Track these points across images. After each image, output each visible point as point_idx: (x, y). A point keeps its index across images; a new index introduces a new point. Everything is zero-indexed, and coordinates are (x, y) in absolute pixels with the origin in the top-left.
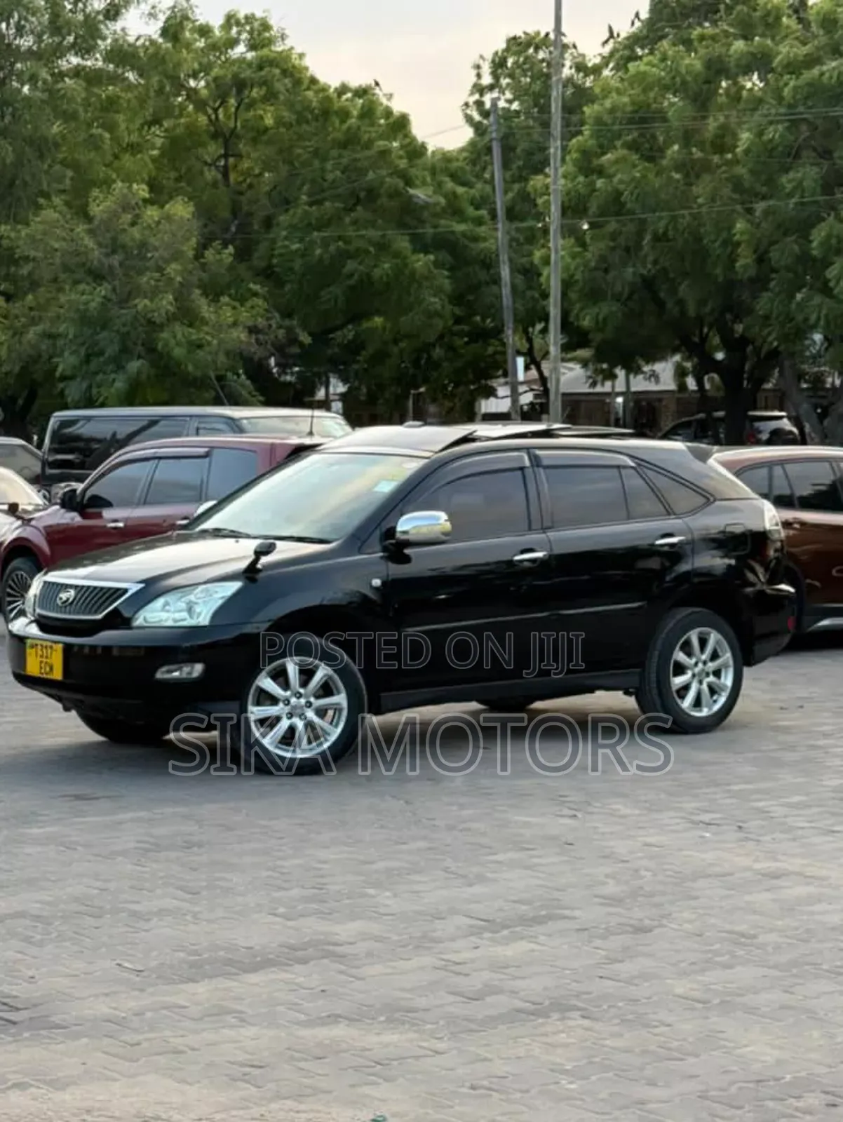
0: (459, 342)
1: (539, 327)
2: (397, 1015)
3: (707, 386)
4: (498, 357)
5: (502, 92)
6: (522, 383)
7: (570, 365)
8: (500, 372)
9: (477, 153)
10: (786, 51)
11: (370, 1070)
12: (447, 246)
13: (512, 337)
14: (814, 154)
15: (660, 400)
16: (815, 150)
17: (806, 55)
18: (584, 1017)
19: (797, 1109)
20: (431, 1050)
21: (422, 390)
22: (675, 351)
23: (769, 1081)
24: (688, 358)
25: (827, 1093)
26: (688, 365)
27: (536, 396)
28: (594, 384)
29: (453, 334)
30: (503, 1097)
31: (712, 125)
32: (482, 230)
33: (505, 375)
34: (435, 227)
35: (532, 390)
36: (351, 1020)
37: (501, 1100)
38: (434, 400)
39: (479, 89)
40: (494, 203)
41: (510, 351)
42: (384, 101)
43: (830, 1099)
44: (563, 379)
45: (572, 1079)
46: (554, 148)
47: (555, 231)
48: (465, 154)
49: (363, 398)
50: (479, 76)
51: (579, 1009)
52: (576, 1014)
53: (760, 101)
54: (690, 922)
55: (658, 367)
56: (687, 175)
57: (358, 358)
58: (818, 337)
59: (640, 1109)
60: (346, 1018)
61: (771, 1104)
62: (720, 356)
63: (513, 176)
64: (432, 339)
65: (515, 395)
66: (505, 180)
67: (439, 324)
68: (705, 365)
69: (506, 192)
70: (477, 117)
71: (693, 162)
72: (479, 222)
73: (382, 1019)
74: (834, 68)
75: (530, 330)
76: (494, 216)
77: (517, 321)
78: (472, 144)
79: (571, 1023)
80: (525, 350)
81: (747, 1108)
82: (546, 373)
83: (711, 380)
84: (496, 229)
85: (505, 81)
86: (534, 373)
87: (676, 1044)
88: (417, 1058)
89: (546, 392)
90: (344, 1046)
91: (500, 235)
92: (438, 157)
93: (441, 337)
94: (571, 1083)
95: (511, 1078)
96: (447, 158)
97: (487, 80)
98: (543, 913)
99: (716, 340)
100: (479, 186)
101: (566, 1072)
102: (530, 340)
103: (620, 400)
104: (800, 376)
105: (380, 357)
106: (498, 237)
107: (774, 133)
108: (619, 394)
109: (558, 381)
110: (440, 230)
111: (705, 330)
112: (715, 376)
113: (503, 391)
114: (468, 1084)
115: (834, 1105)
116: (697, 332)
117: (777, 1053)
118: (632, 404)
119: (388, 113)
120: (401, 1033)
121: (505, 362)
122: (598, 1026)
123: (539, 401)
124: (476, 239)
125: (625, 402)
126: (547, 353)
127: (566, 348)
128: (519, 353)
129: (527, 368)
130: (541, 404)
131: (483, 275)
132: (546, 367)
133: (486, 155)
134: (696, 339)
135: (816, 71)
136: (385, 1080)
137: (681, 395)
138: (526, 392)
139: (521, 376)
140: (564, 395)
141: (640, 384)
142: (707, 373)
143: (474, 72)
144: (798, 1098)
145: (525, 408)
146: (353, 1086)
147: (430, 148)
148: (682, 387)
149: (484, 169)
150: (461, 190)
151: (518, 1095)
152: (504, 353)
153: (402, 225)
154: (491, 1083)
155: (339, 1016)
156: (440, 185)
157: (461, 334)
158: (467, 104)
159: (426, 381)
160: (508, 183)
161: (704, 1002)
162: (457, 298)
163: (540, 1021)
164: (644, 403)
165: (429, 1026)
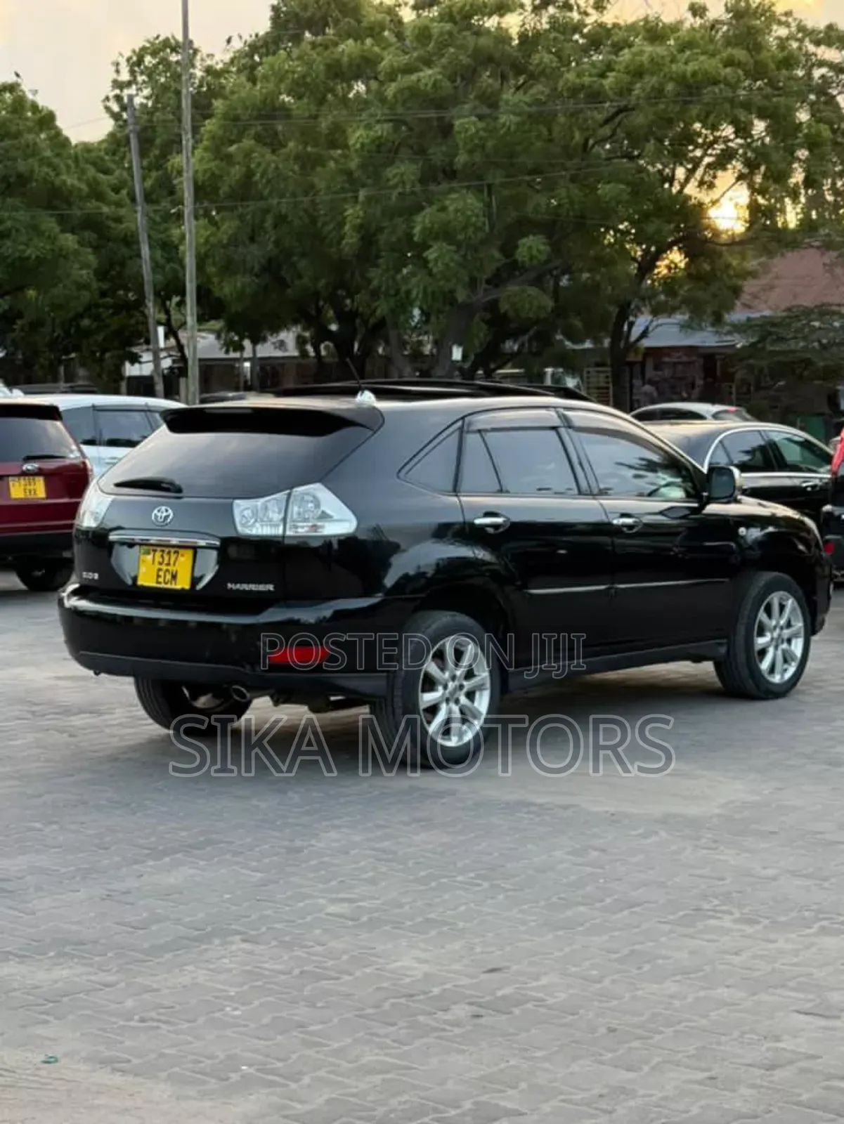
0: (105, 313)
1: (176, 299)
2: (67, 949)
3: (323, 353)
4: (140, 327)
5: (139, 89)
6: (162, 350)
7: (203, 334)
8: (142, 340)
9: (116, 143)
10: (389, 59)
11: (42, 1008)
12: (93, 225)
13: (151, 308)
14: (410, 151)
15: (283, 365)
16: (411, 148)
17: (406, 64)
18: (244, 941)
19: (445, 1022)
20: (100, 984)
21: (73, 355)
22: (295, 322)
23: (419, 995)
24: (305, 329)
25: (471, 1004)
26: (307, 334)
27: (174, 361)
28: (227, 352)
29: (97, 306)
30: (171, 1028)
31: (324, 124)
32: (123, 212)
33: (148, 342)
34: (81, 209)
35: (170, 356)
36: (22, 958)
37: (169, 1031)
38: (83, 365)
39: (118, 84)
40: (133, 186)
41: (151, 321)
42: (30, 96)
43: (474, 1009)
44: (199, 346)
45: (235, 1005)
46: (187, 140)
47: (189, 214)
48: (104, 146)
49: (18, 362)
50: (118, 71)
51: (238, 933)
52: (237, 938)
53: (367, 103)
54: (338, 841)
55: (283, 335)
56: (303, 167)
57: (15, 327)
58: (416, 312)
59: (301, 1032)
60: (17, 956)
61: (421, 1018)
62: (334, 327)
63: (150, 163)
64: (80, 309)
65: (156, 361)
66: (142, 168)
67: (86, 296)
68: (322, 334)
69: (144, 179)
70: (116, 108)
71: (309, 155)
72: (119, 204)
73: (52, 954)
74: (430, 76)
75: (168, 303)
76: (133, 200)
77: (157, 294)
78: (112, 135)
79: (234, 947)
80: (164, 321)
81: (402, 1023)
82: (184, 341)
83: (327, 348)
84: (136, 212)
85: (140, 78)
86: (172, 341)
87: (330, 963)
88: (87, 992)
89: (183, 359)
90: (16, 985)
91: (139, 215)
92: (79, 148)
93: (88, 308)
94: (236, 1009)
95: (178, 1007)
96: (87, 148)
97: (125, 76)
98: (202, 839)
99: (331, 313)
100: (117, 173)
101: (231, 999)
102: (167, 312)
103: (247, 365)
104: (403, 344)
105: (35, 325)
106: (139, 219)
107: (383, 130)
108: (246, 360)
109: (195, 348)
110: (87, 211)
111: (321, 303)
112: (331, 345)
113: (147, 357)
114: (136, 1017)
115: (478, 1016)
116: (313, 306)
117: (426, 968)
118: (258, 368)
119: (35, 107)
120: (70, 967)
121: (148, 331)
122: (259, 949)
123: (176, 365)
124: (119, 220)
125: (252, 368)
126: (184, 323)
127: (201, 319)
128: (159, 323)
129: (166, 337)
130: (179, 368)
131: (125, 251)
132: (182, 335)
133: (125, 146)
134: (313, 312)
135: (414, 77)
136: (57, 1018)
137: (301, 361)
138: (165, 357)
139: (162, 344)
140: (200, 360)
141: (266, 350)
142: (322, 341)
143: (114, 68)
144: (446, 1010)
145: (166, 372)
146: (24, 1026)
147: (74, 141)
148: (304, 354)
149: (123, 158)
150: (101, 176)
151: (186, 1025)
152: (146, 323)
153: (50, 206)
154: (159, 1014)
155: (10, 953)
156: (83, 172)
157: (107, 307)
158: (107, 99)
159: (77, 348)
160: (147, 170)
161: (352, 920)
162: (101, 274)
163: (204, 947)
164: (268, 368)
165: (97, 959)
